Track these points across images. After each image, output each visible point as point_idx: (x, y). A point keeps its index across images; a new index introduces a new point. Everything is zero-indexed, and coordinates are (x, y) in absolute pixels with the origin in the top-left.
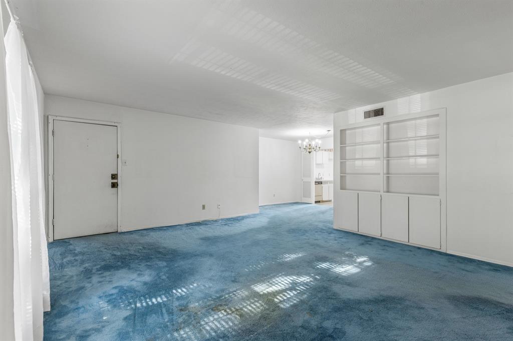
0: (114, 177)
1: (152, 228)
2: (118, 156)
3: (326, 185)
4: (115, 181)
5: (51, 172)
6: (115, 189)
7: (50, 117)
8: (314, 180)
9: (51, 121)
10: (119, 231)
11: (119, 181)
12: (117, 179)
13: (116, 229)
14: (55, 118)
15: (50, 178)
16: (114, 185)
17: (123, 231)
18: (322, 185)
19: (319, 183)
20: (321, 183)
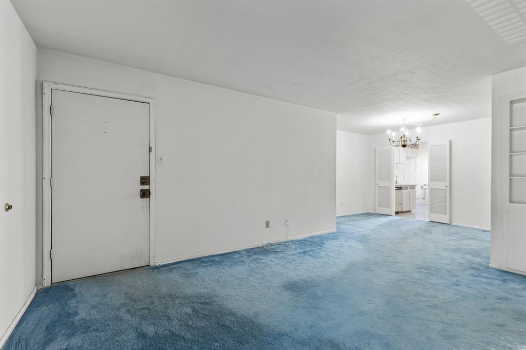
0: (145, 180)
1: (199, 259)
2: (150, 150)
3: (406, 191)
4: (146, 187)
5: (47, 173)
6: (145, 200)
7: (45, 84)
8: (395, 185)
9: (47, 91)
10: (152, 264)
11: (153, 187)
12: (149, 185)
13: (148, 261)
14: (54, 86)
15: (46, 183)
16: (145, 194)
17: (157, 264)
18: (402, 191)
19: (399, 188)
20: (401, 189)
